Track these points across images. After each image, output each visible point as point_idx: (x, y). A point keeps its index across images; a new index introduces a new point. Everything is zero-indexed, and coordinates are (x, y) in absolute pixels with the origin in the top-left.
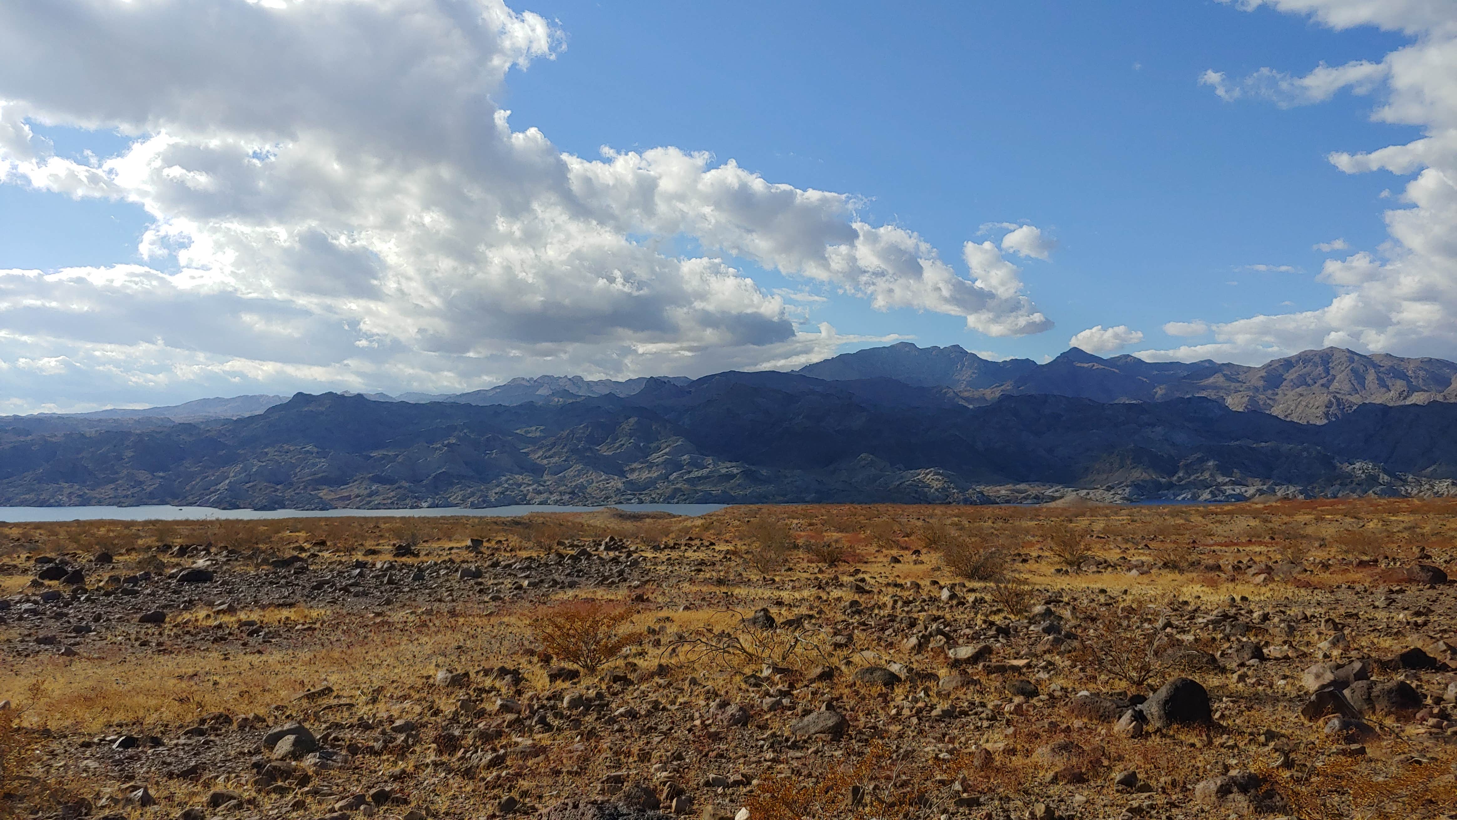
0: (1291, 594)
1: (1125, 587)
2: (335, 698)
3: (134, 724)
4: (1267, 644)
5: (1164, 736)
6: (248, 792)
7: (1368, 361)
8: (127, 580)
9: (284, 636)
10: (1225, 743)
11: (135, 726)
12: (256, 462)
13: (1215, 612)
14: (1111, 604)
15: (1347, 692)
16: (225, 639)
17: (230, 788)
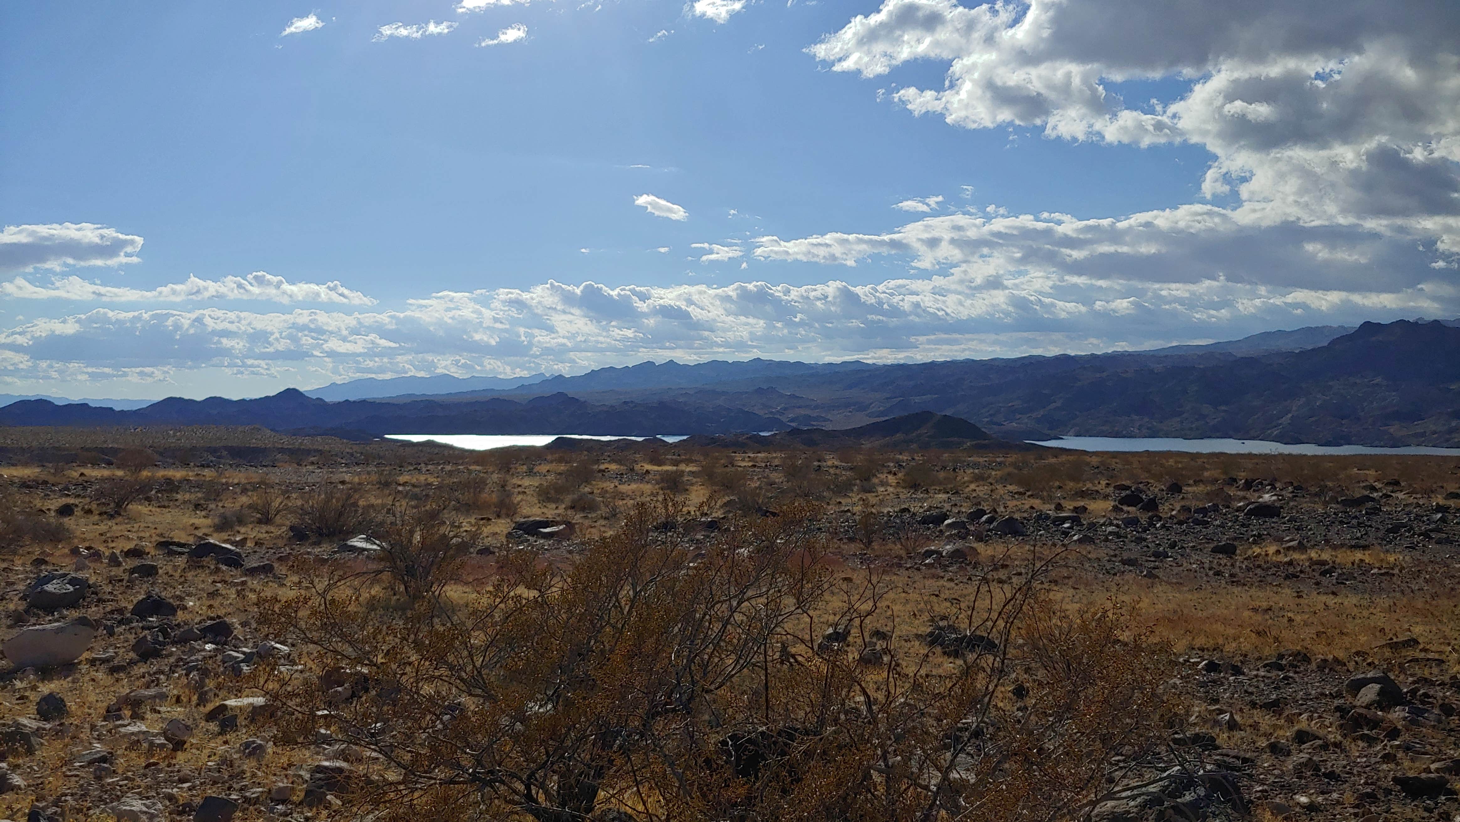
2: (1421, 650)
3: (1214, 650)
6: (1334, 736)
8: (1198, 511)
9: (1358, 579)
11: (1215, 652)
12: (1319, 396)
16: (1298, 577)
17: (1314, 727)
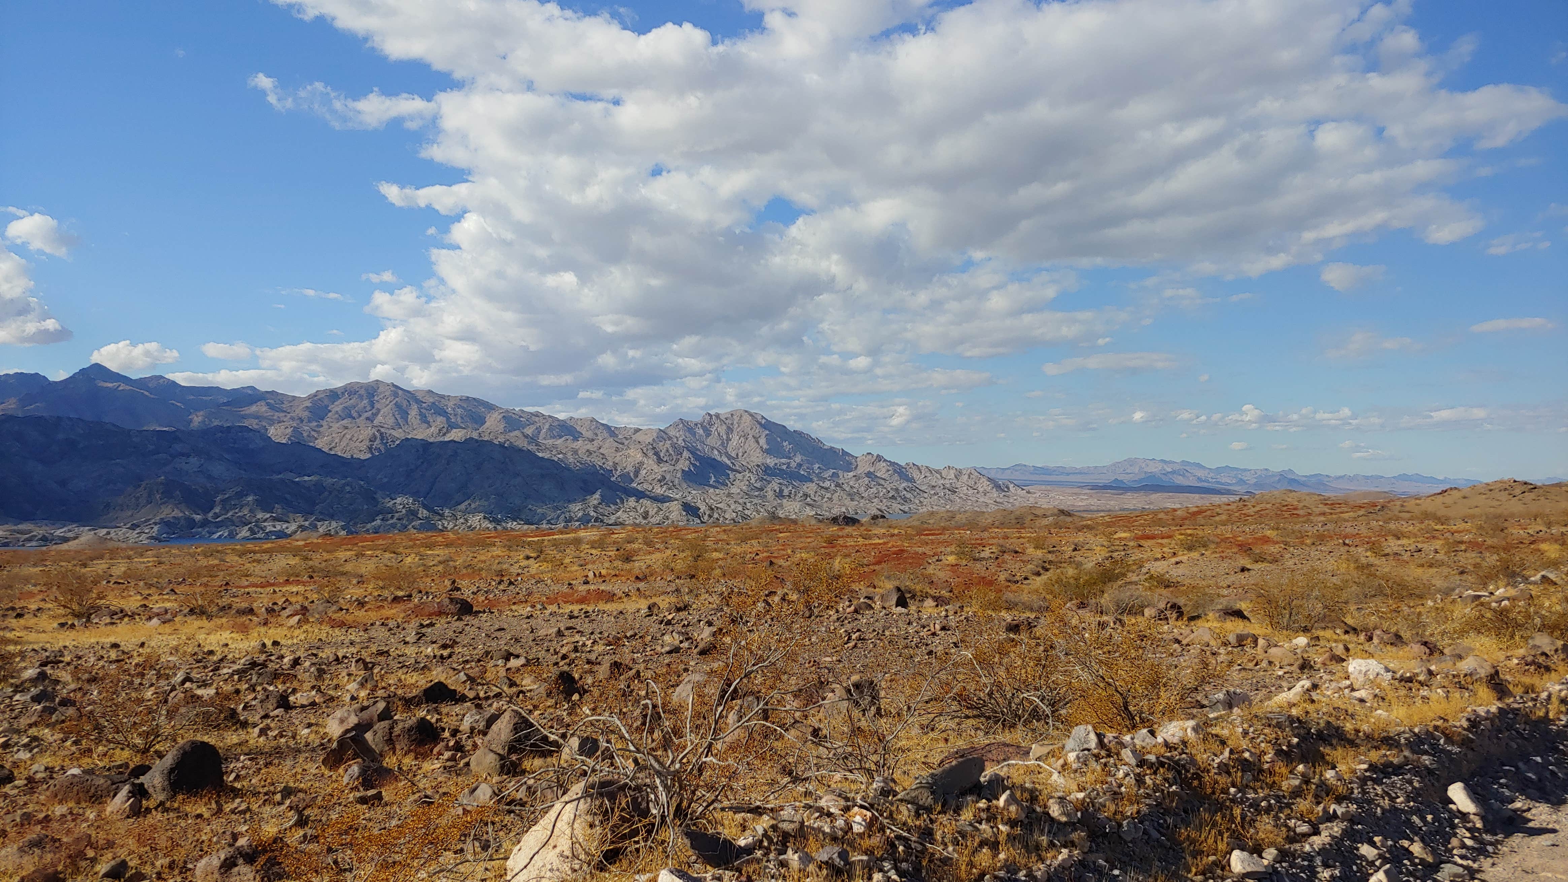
0: (325, 635)
1: (143, 639)
4: (294, 691)
5: (167, 810)
7: (412, 396)
10: (236, 808)
13: (242, 661)
14: (123, 660)
15: (369, 736)
